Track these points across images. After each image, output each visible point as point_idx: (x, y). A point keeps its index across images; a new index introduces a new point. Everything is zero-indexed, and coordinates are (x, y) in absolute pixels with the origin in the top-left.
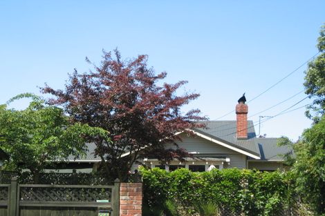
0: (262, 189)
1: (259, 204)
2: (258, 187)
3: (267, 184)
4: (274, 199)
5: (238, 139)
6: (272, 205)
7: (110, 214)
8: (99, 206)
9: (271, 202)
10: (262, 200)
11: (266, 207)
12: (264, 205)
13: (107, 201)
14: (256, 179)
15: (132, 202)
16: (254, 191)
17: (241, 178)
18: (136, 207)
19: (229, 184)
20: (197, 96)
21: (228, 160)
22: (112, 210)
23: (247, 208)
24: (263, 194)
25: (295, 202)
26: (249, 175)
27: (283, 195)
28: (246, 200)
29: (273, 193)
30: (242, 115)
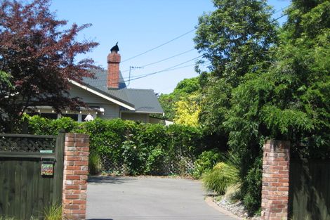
0: (145, 140)
1: (141, 156)
2: (140, 138)
3: (151, 136)
4: (157, 151)
5: (109, 89)
6: (155, 157)
7: (54, 164)
8: (42, 157)
9: (154, 154)
10: (144, 151)
11: (149, 159)
12: (146, 157)
13: (51, 152)
14: (138, 130)
15: (79, 153)
16: (137, 143)
17: (125, 129)
18: (83, 158)
19: (113, 135)
20: (96, 44)
21: (102, 110)
22: (55, 161)
23: (129, 159)
24: (146, 146)
25: (176, 154)
26: (133, 127)
27: (165, 148)
28: (129, 151)
29: (155, 145)
30: (114, 65)
